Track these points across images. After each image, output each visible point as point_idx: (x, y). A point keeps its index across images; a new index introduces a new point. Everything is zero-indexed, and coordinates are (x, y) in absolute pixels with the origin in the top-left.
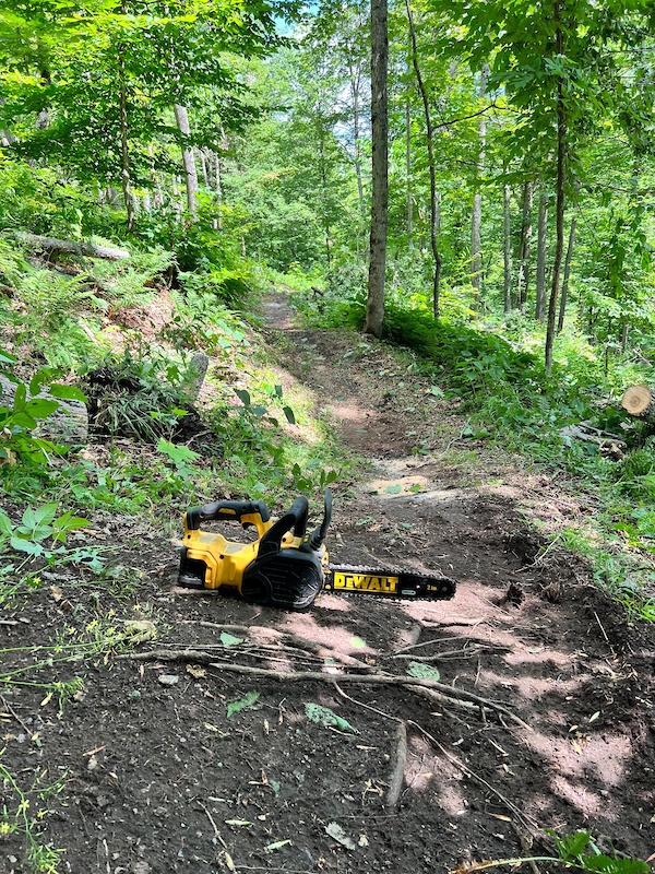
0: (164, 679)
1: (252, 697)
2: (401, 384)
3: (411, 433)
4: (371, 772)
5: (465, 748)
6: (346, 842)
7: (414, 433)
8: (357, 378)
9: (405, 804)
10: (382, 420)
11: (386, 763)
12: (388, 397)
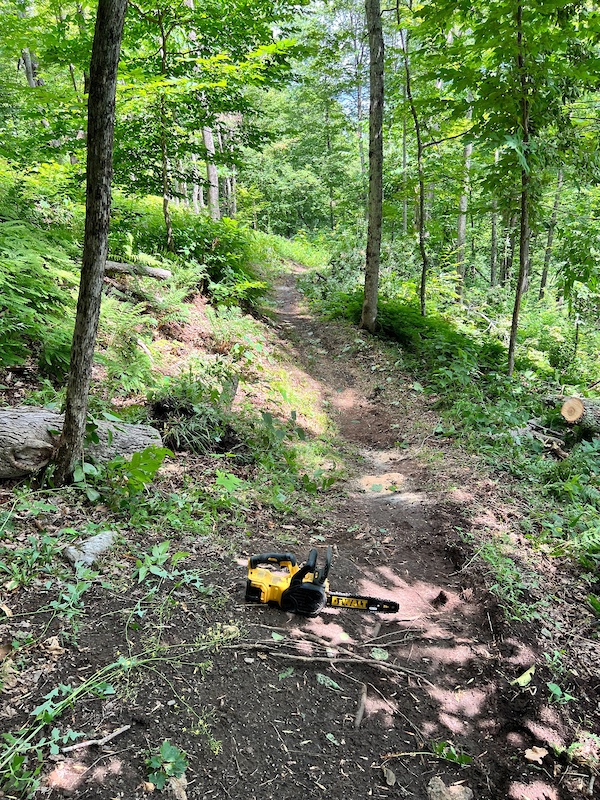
0: (247, 660)
1: (291, 670)
2: (389, 379)
3: (395, 426)
4: (348, 711)
5: (397, 698)
6: (335, 742)
7: (397, 426)
8: (353, 371)
9: (363, 726)
10: (373, 412)
11: (355, 706)
12: (378, 390)
